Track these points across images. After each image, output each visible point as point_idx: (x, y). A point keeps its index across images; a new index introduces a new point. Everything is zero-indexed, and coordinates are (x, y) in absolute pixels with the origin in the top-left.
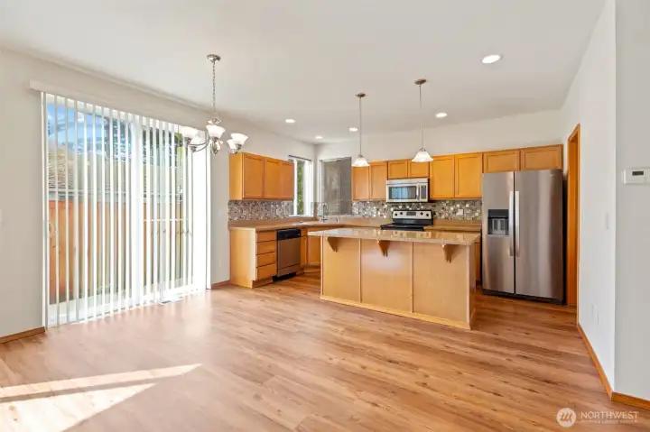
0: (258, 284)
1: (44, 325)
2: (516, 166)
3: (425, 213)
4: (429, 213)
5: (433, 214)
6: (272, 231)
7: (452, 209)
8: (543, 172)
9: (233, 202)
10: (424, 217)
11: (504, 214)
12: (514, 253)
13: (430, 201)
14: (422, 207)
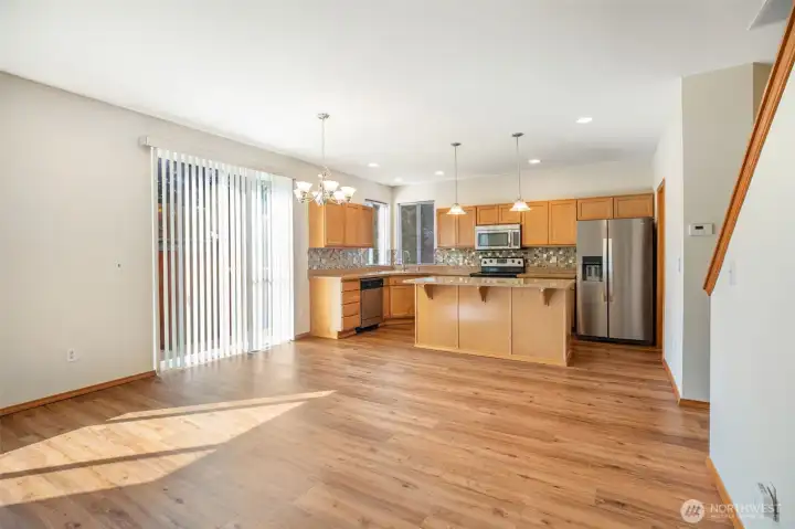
0: (343, 335)
1: (155, 368)
2: (609, 214)
3: (517, 260)
4: (521, 260)
5: (525, 261)
6: (355, 280)
7: (545, 256)
8: (635, 220)
9: (313, 251)
10: (516, 264)
11: (597, 261)
12: (608, 298)
13: (523, 248)
14: (514, 255)
